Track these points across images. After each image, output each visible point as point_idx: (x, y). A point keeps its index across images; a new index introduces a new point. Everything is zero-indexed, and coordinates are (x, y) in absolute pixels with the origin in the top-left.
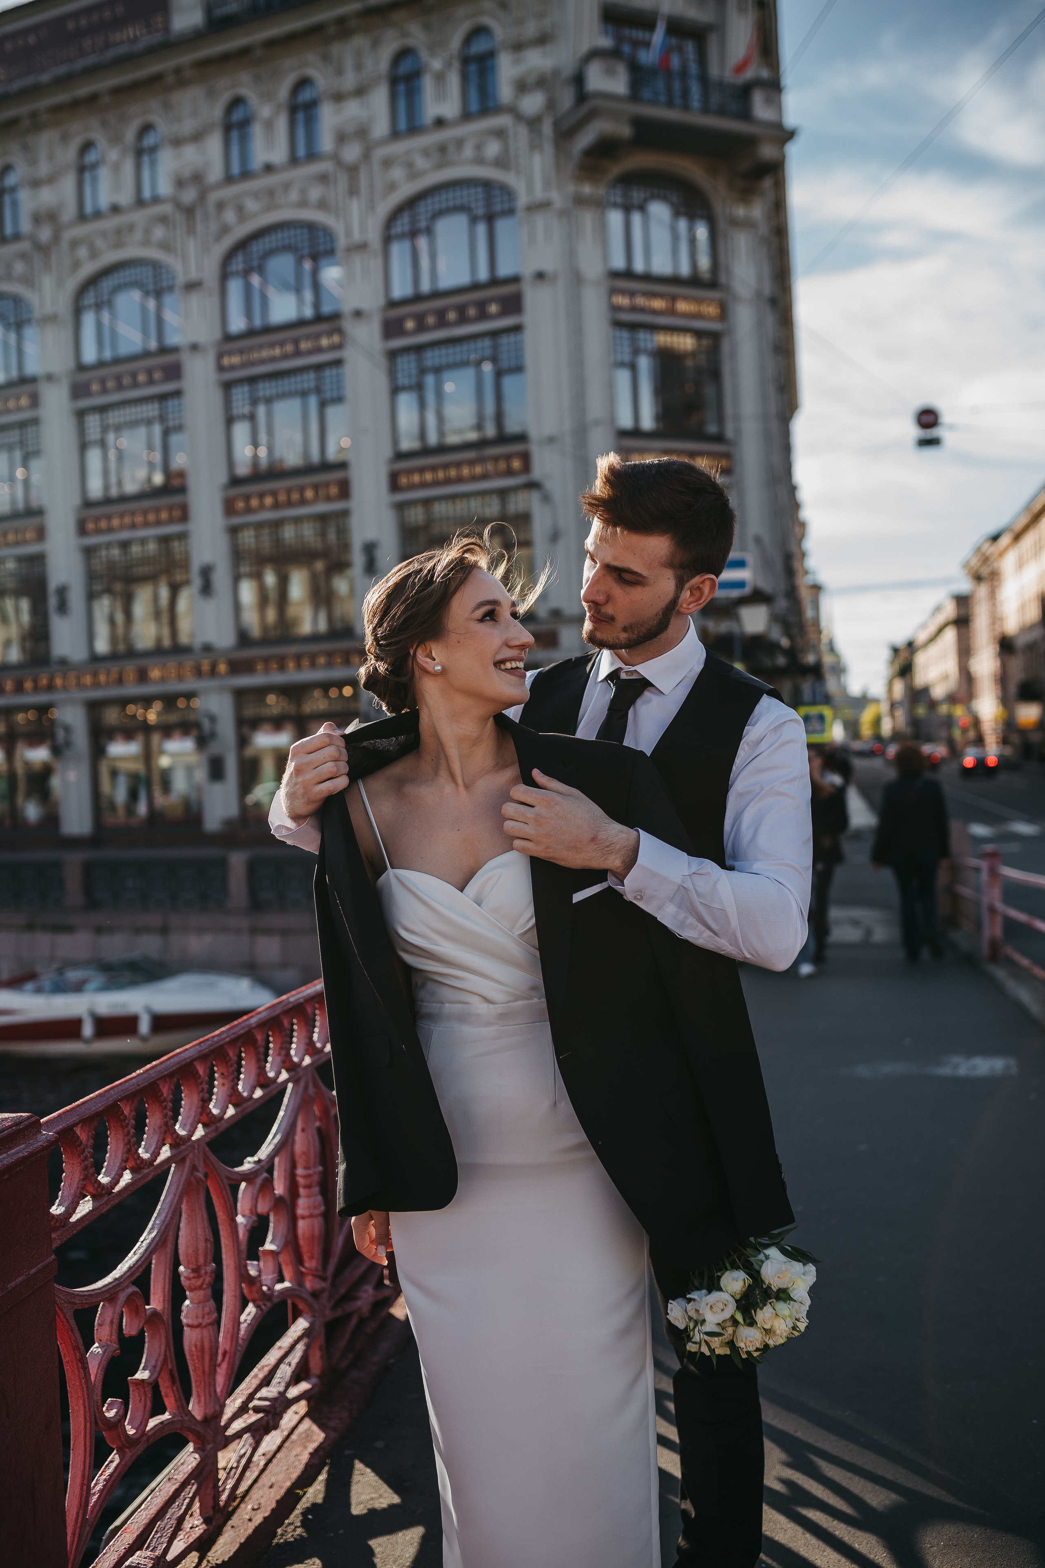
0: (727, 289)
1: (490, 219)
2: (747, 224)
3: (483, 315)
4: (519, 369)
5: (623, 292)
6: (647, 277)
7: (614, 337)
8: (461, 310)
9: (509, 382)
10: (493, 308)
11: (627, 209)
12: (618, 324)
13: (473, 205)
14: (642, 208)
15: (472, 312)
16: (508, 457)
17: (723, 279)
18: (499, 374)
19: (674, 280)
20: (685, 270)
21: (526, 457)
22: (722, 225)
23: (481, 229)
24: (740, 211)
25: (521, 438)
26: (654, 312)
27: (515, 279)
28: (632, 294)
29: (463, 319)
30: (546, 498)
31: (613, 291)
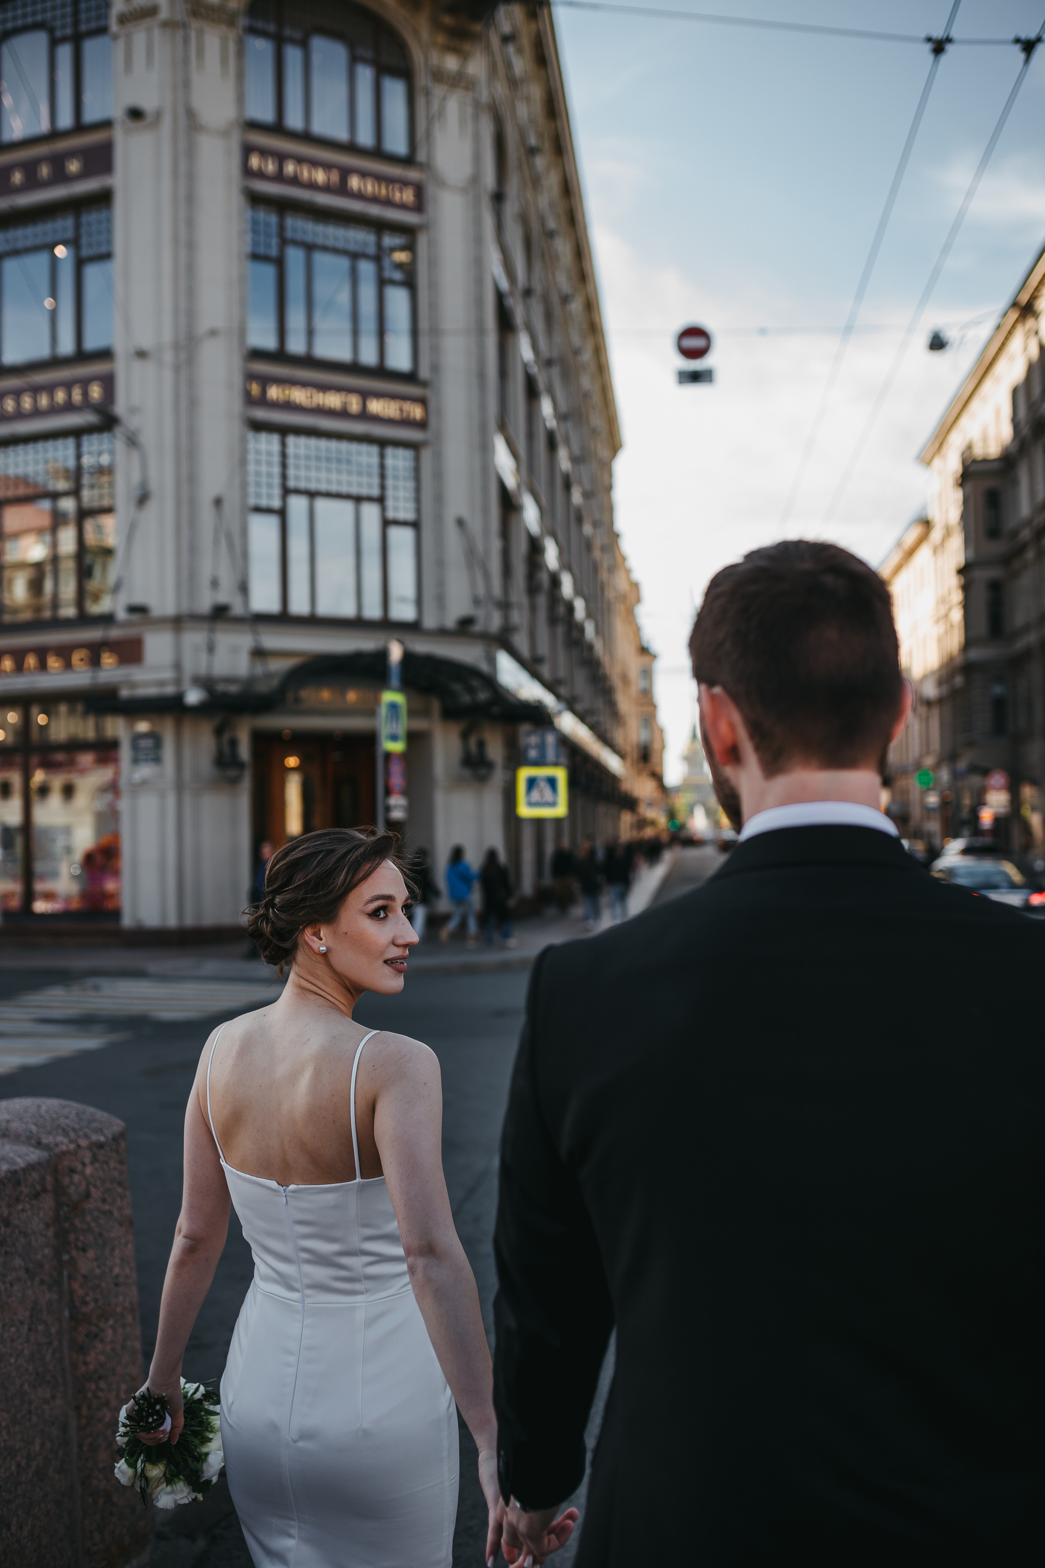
0: (426, 167)
1: (77, 40)
2: (458, 81)
3: (60, 177)
4: (106, 256)
5: (264, 153)
6: (306, 137)
7: (255, 223)
8: (30, 168)
9: (92, 272)
10: (74, 166)
11: (279, 42)
12: (255, 199)
13: (58, 23)
14: (304, 44)
15: (44, 171)
16: (85, 383)
17: (421, 156)
18: (80, 263)
19: (351, 148)
20: (365, 137)
21: (108, 382)
22: (422, 79)
23: (65, 53)
24: (451, 63)
25: (105, 354)
26: (312, 186)
27: (106, 124)
28: (281, 158)
29: (32, 182)
30: (132, 442)
31: (248, 150)
